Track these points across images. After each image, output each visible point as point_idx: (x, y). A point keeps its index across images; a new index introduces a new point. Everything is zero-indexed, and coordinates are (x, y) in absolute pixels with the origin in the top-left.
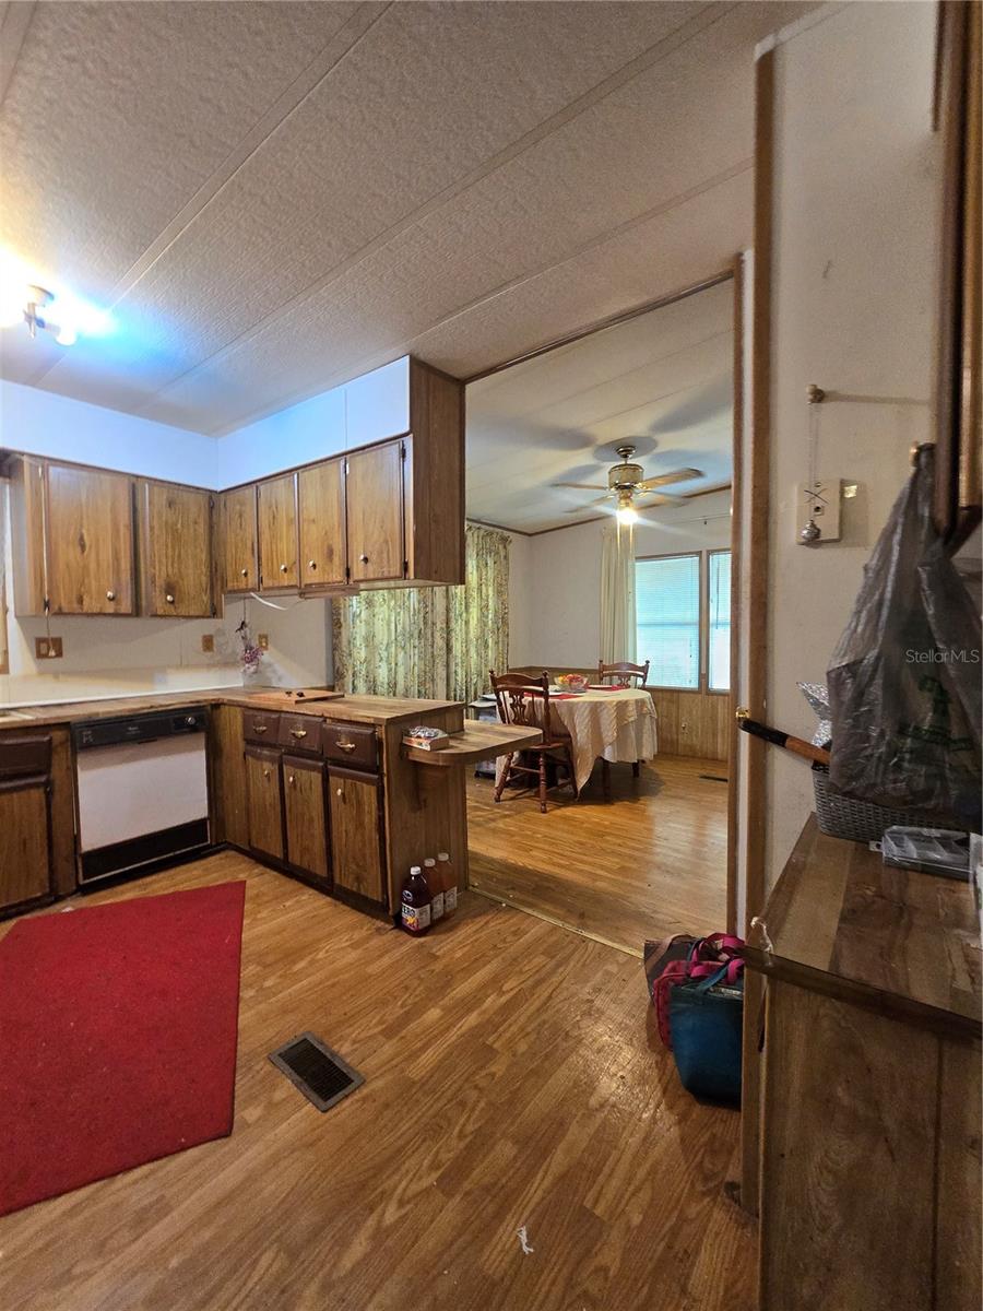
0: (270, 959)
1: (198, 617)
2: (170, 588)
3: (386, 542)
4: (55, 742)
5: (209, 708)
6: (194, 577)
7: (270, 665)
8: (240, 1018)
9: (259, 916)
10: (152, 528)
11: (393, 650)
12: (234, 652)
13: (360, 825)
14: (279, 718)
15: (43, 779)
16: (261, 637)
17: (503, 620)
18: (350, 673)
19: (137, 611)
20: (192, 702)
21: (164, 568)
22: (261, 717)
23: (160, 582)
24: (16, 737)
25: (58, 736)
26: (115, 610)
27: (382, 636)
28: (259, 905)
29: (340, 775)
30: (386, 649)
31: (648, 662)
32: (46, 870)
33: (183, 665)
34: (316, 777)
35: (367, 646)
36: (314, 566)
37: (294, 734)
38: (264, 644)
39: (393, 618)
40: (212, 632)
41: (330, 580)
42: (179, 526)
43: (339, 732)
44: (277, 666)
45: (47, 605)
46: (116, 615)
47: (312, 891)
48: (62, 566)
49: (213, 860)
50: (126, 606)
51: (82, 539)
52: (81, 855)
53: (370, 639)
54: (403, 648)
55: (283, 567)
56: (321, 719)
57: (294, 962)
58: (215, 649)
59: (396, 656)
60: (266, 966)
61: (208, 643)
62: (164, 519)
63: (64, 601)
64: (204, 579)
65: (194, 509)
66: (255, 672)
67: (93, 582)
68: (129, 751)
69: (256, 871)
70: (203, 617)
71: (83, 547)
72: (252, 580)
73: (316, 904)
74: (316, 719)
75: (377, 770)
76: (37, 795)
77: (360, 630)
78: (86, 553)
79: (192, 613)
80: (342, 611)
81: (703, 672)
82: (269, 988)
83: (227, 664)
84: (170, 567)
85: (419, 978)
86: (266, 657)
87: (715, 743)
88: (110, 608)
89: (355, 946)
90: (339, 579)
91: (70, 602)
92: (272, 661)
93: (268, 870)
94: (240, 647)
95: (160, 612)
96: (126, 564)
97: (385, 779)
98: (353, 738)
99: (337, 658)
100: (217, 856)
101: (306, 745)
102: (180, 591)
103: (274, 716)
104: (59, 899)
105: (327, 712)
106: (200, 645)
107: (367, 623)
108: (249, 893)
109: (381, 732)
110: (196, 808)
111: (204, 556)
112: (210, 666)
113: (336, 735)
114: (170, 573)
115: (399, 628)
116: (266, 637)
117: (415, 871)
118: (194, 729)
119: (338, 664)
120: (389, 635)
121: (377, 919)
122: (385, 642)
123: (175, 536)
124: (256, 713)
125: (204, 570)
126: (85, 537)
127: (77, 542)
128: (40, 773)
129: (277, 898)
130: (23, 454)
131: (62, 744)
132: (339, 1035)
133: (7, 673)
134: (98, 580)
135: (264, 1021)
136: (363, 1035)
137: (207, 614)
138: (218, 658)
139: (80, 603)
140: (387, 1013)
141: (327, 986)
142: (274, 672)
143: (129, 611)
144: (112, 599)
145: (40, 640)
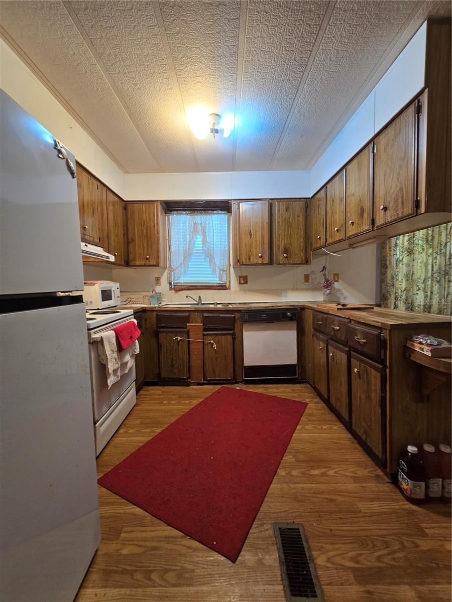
0: (302, 457)
1: (298, 264)
2: (286, 251)
3: (401, 189)
4: (236, 318)
5: (299, 309)
6: (297, 243)
7: (339, 290)
8: (271, 486)
9: (306, 427)
10: (279, 222)
11: (429, 283)
12: (319, 283)
13: (369, 398)
14: (327, 317)
15: (232, 332)
16: (335, 275)
18: (393, 297)
19: (271, 262)
20: (291, 306)
21: (283, 241)
22: (320, 316)
23: (282, 248)
25: (237, 315)
26: (262, 262)
27: (420, 272)
28: (310, 421)
29: (357, 359)
30: (423, 283)
32: (232, 369)
33: (295, 289)
34: (344, 357)
35: (407, 280)
36: (353, 223)
37: (333, 328)
38: (336, 279)
39: (430, 262)
40: (308, 273)
41: (362, 231)
42: (291, 219)
43: (357, 330)
44: (343, 291)
45: (239, 261)
46: (263, 264)
47: (341, 425)
48: (243, 245)
49: (298, 387)
50: (266, 260)
51: (250, 232)
52: (244, 367)
53: (409, 276)
54: (438, 282)
55: (336, 229)
56: (349, 320)
57: (313, 468)
58: (310, 281)
59: (432, 287)
60: (298, 461)
61: (307, 278)
62: (284, 217)
63: (244, 260)
64: (302, 245)
65: (298, 209)
66: (329, 294)
67: (254, 250)
68: (262, 326)
69: (315, 400)
70: (301, 264)
71: (251, 235)
72: (323, 241)
73: (342, 435)
74: (345, 320)
75: (382, 362)
76: (230, 338)
77: (402, 270)
78: (252, 238)
79: (296, 262)
80: (388, 258)
82: (293, 476)
83: (315, 289)
84: (286, 240)
85: (401, 543)
86: (336, 285)
88: (260, 261)
89: (356, 479)
90: (367, 227)
91: (246, 260)
92: (341, 288)
93: (322, 402)
94: (323, 281)
95: (281, 263)
96: (266, 241)
97: (388, 370)
98: (365, 335)
99: (383, 287)
100: (301, 385)
101: (339, 336)
102: (290, 251)
103: (325, 316)
104: (236, 383)
105: (353, 317)
106: (303, 279)
107: (408, 265)
108: (307, 411)
109: (385, 334)
110: (291, 359)
111: (302, 233)
112: (307, 290)
113: (353, 332)
114: (286, 242)
115: (436, 268)
116: (338, 275)
117: (411, 449)
118: (291, 319)
119: (384, 291)
120: (427, 272)
121: (380, 468)
122: (423, 277)
123: (289, 225)
124: (318, 314)
125: (302, 240)
126: (252, 231)
127: (249, 234)
128: (231, 330)
129: (319, 421)
130: (231, 200)
131: (238, 319)
132: (321, 544)
133: (230, 289)
134: (256, 249)
135: (282, 497)
136: (338, 560)
137: (304, 262)
138: (311, 286)
139: (250, 260)
140: (363, 556)
141: (327, 499)
142: (342, 294)
143: (268, 262)
144: (261, 257)
145: (240, 277)
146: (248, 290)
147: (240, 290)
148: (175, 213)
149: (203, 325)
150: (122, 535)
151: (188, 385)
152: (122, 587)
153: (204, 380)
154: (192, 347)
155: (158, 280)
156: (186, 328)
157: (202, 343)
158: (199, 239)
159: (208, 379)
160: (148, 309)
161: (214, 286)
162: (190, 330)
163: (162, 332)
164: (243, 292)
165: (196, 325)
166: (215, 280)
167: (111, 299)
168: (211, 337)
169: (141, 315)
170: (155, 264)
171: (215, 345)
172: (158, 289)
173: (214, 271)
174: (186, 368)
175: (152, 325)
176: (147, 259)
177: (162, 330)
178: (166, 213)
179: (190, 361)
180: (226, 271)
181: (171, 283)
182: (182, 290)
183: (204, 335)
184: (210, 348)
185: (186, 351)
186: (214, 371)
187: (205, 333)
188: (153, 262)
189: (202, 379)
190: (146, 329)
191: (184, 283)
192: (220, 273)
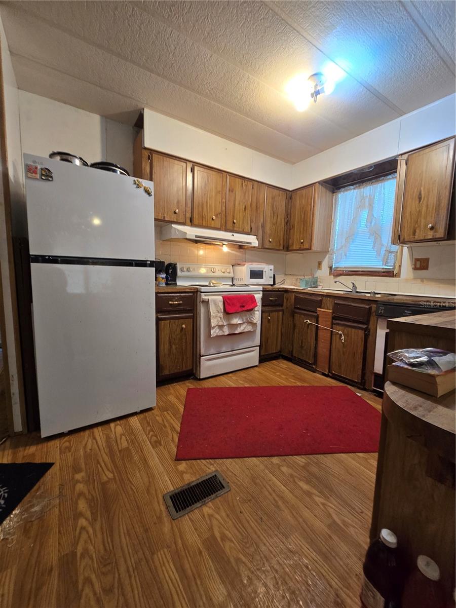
0: (314, 469)
4: (372, 310)
15: (365, 326)
19: (448, 236)
24: (357, 303)
25: (374, 306)
26: (433, 236)
32: (360, 371)
45: (399, 238)
46: (434, 240)
48: (408, 215)
50: (441, 233)
51: (420, 194)
52: (374, 373)
60: (304, 467)
63: (406, 236)
67: (422, 220)
71: (420, 199)
76: (361, 333)
78: (421, 203)
82: (280, 469)
88: (430, 235)
89: (335, 527)
91: (409, 235)
96: (445, 203)
126: (422, 193)
127: (417, 198)
128: (364, 324)
130: (399, 156)
131: (374, 311)
132: (221, 507)
133: (400, 277)
134: (425, 218)
135: (248, 469)
136: (215, 522)
139: (414, 233)
140: (232, 545)
141: (276, 502)
143: (442, 236)
144: (432, 228)
145: (417, 260)
146: (426, 279)
147: (415, 278)
148: (343, 189)
149: (333, 313)
150: (165, 413)
151: (314, 371)
152: (142, 426)
153: (329, 372)
154: (320, 333)
155: (320, 264)
156: (316, 312)
157: (330, 332)
158: (365, 214)
159: (333, 372)
160: (289, 290)
161: (379, 272)
162: (320, 316)
163: (296, 313)
164: (419, 281)
165: (326, 311)
166: (379, 265)
167: (262, 278)
168: (340, 328)
169: (283, 295)
170: (307, 247)
171: (343, 337)
172: (318, 274)
173: (379, 254)
174: (312, 352)
175: (291, 305)
176: (302, 243)
177: (298, 311)
178: (334, 193)
179: (316, 348)
180: (397, 252)
181: (331, 268)
182: (341, 275)
183: (333, 324)
184: (338, 339)
185: (314, 335)
186: (340, 366)
187: (335, 322)
188: (306, 246)
189: (327, 371)
190: (287, 308)
191: (345, 267)
192: (385, 255)
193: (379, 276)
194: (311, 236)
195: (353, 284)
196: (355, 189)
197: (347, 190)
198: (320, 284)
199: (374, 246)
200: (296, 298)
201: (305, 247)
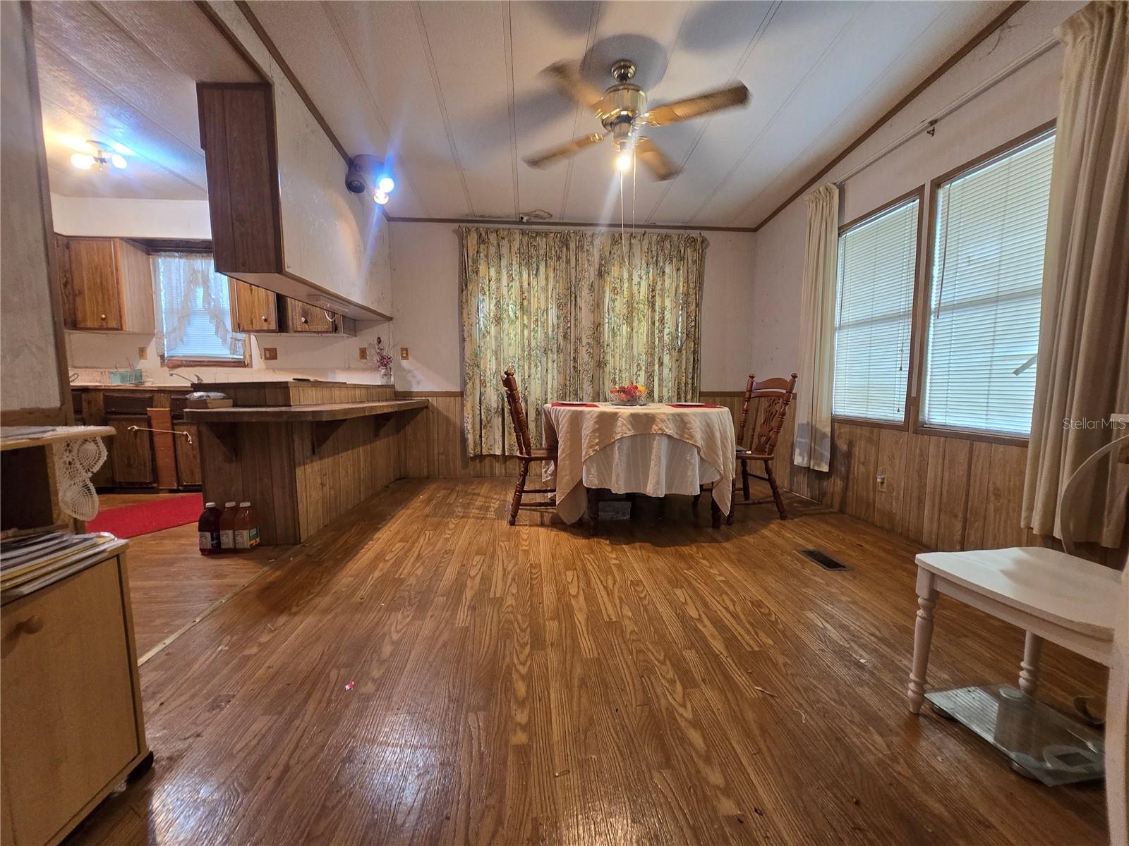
1: (324, 332)
2: (306, 314)
7: (409, 371)
16: (401, 350)
17: (693, 334)
19: (282, 329)
23: (299, 310)
26: (267, 327)
31: (794, 377)
38: (405, 355)
40: (365, 346)
44: (416, 373)
45: (239, 326)
46: (269, 331)
48: (243, 302)
50: (273, 326)
53: (498, 353)
58: (368, 358)
61: (363, 353)
63: (245, 325)
67: (257, 311)
70: (327, 332)
78: (253, 294)
79: (320, 330)
81: (914, 394)
83: (373, 368)
86: (402, 364)
87: (920, 516)
88: (265, 326)
91: (248, 324)
92: (412, 368)
94: (378, 357)
96: (272, 298)
102: (311, 315)
106: (356, 355)
107: (497, 338)
112: (364, 370)
116: (406, 350)
117: (210, 505)
127: (248, 289)
133: (252, 367)
134: (259, 310)
137: (331, 330)
138: (370, 364)
139: (252, 324)
142: (414, 377)
143: (274, 328)
144: (266, 320)
145: (266, 350)
146: (277, 369)
147: (267, 369)
148: (164, 254)
149: (171, 411)
151: (157, 491)
153: (179, 484)
154: (157, 439)
155: (142, 352)
156: (146, 414)
157: (170, 435)
158: (200, 292)
159: (185, 484)
160: (91, 388)
161: (228, 362)
162: (153, 417)
163: (112, 420)
164: (271, 371)
165: (160, 410)
168: (185, 427)
169: (80, 394)
170: (115, 327)
171: (190, 438)
172: (142, 365)
173: (224, 341)
174: (149, 468)
175: (99, 409)
176: (103, 319)
177: (113, 416)
178: (150, 255)
179: (154, 459)
180: (245, 341)
181: (162, 357)
182: (179, 366)
183: (173, 425)
184: (184, 442)
185: (147, 445)
186: (192, 473)
187: (175, 421)
188: (113, 324)
189: (176, 485)
190: (91, 415)
191: (183, 357)
192: (231, 343)
193: (230, 366)
194: (120, 311)
195: (198, 377)
196: (180, 257)
197: (169, 256)
198: (148, 380)
199: (217, 333)
200: (106, 398)
201: (110, 325)
